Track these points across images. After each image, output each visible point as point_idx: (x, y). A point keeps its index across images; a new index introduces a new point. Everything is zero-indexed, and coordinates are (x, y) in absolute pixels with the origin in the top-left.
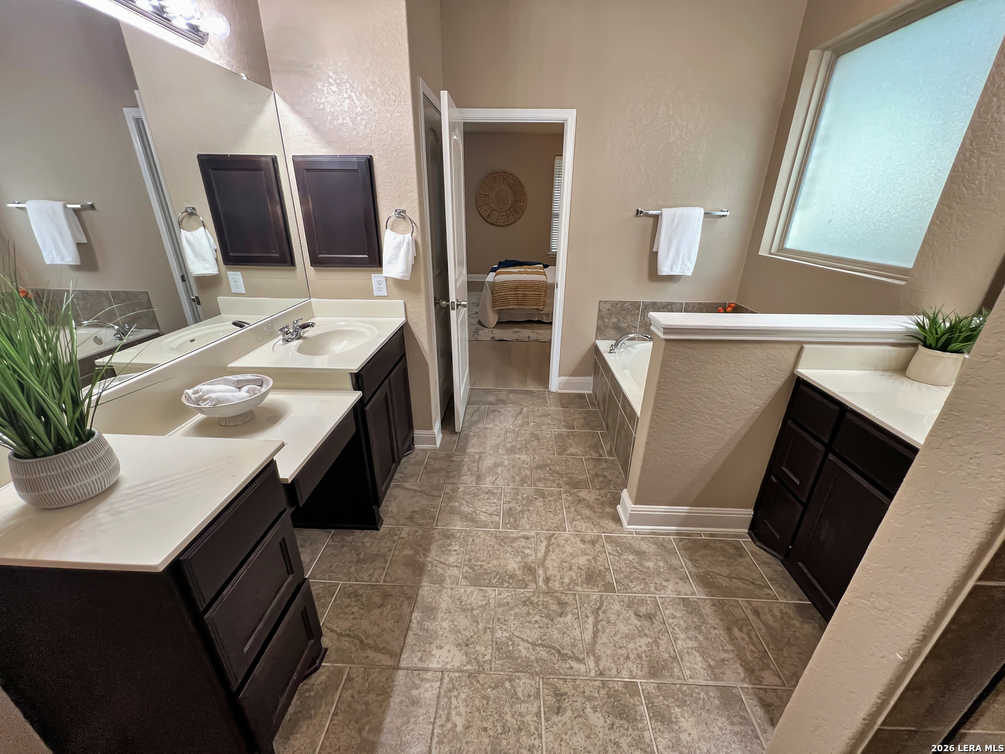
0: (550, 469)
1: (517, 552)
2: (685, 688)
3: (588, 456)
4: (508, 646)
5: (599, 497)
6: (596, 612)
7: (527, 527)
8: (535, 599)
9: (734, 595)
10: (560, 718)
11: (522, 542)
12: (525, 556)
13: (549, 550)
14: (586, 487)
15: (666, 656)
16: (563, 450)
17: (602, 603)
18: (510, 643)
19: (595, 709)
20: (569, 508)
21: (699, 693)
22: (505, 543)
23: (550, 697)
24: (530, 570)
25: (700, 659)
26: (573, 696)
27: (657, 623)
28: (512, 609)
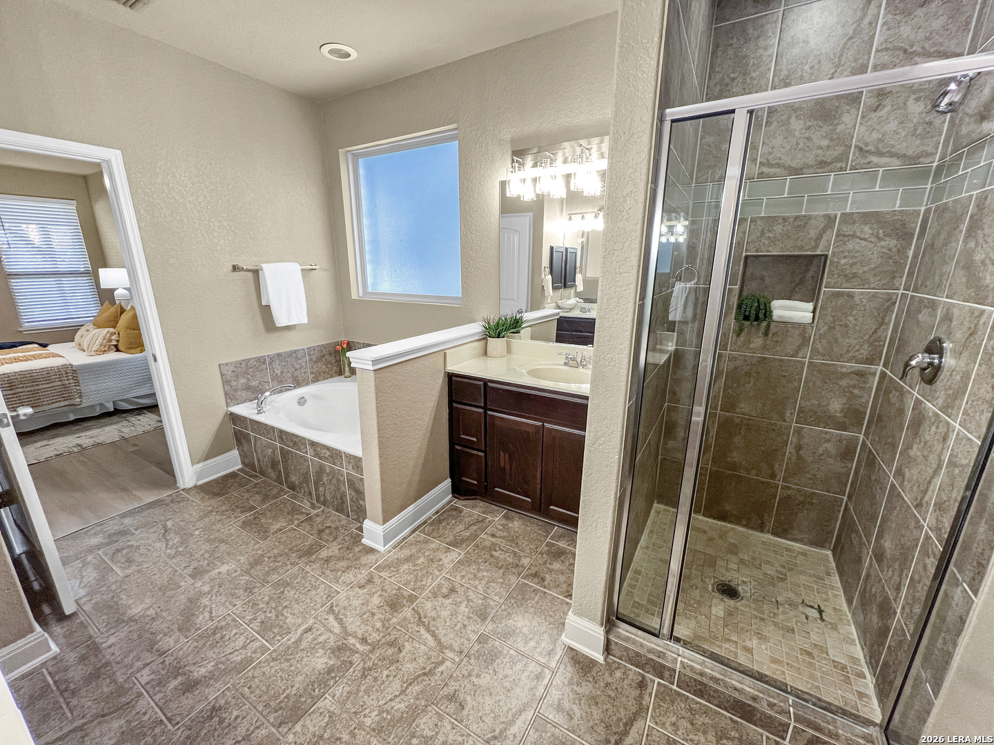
0: (269, 558)
1: (312, 649)
2: (503, 606)
3: (296, 522)
4: (385, 719)
5: (341, 546)
6: (420, 621)
7: (300, 621)
8: (370, 664)
9: (477, 536)
10: (467, 709)
11: (310, 636)
12: (323, 645)
13: (341, 619)
14: (321, 547)
15: (480, 601)
16: (264, 533)
17: (417, 612)
18: (385, 715)
19: (478, 676)
20: (324, 573)
21: (511, 602)
22: (291, 654)
23: (449, 706)
24: (340, 649)
25: (495, 584)
26: (460, 686)
27: (459, 590)
28: (358, 691)
